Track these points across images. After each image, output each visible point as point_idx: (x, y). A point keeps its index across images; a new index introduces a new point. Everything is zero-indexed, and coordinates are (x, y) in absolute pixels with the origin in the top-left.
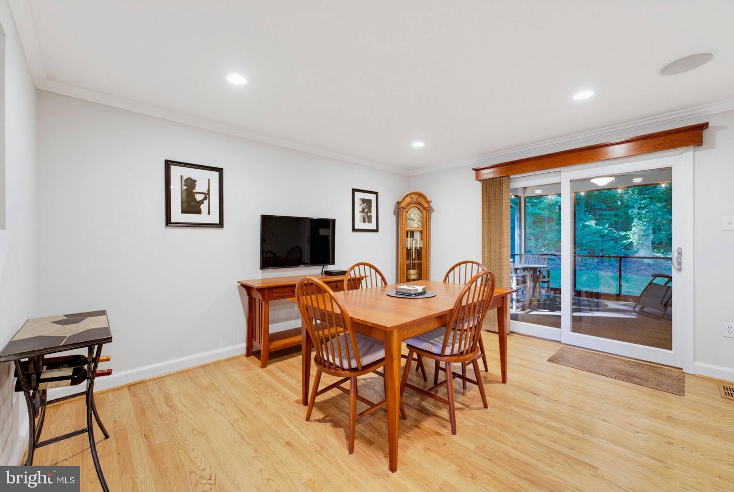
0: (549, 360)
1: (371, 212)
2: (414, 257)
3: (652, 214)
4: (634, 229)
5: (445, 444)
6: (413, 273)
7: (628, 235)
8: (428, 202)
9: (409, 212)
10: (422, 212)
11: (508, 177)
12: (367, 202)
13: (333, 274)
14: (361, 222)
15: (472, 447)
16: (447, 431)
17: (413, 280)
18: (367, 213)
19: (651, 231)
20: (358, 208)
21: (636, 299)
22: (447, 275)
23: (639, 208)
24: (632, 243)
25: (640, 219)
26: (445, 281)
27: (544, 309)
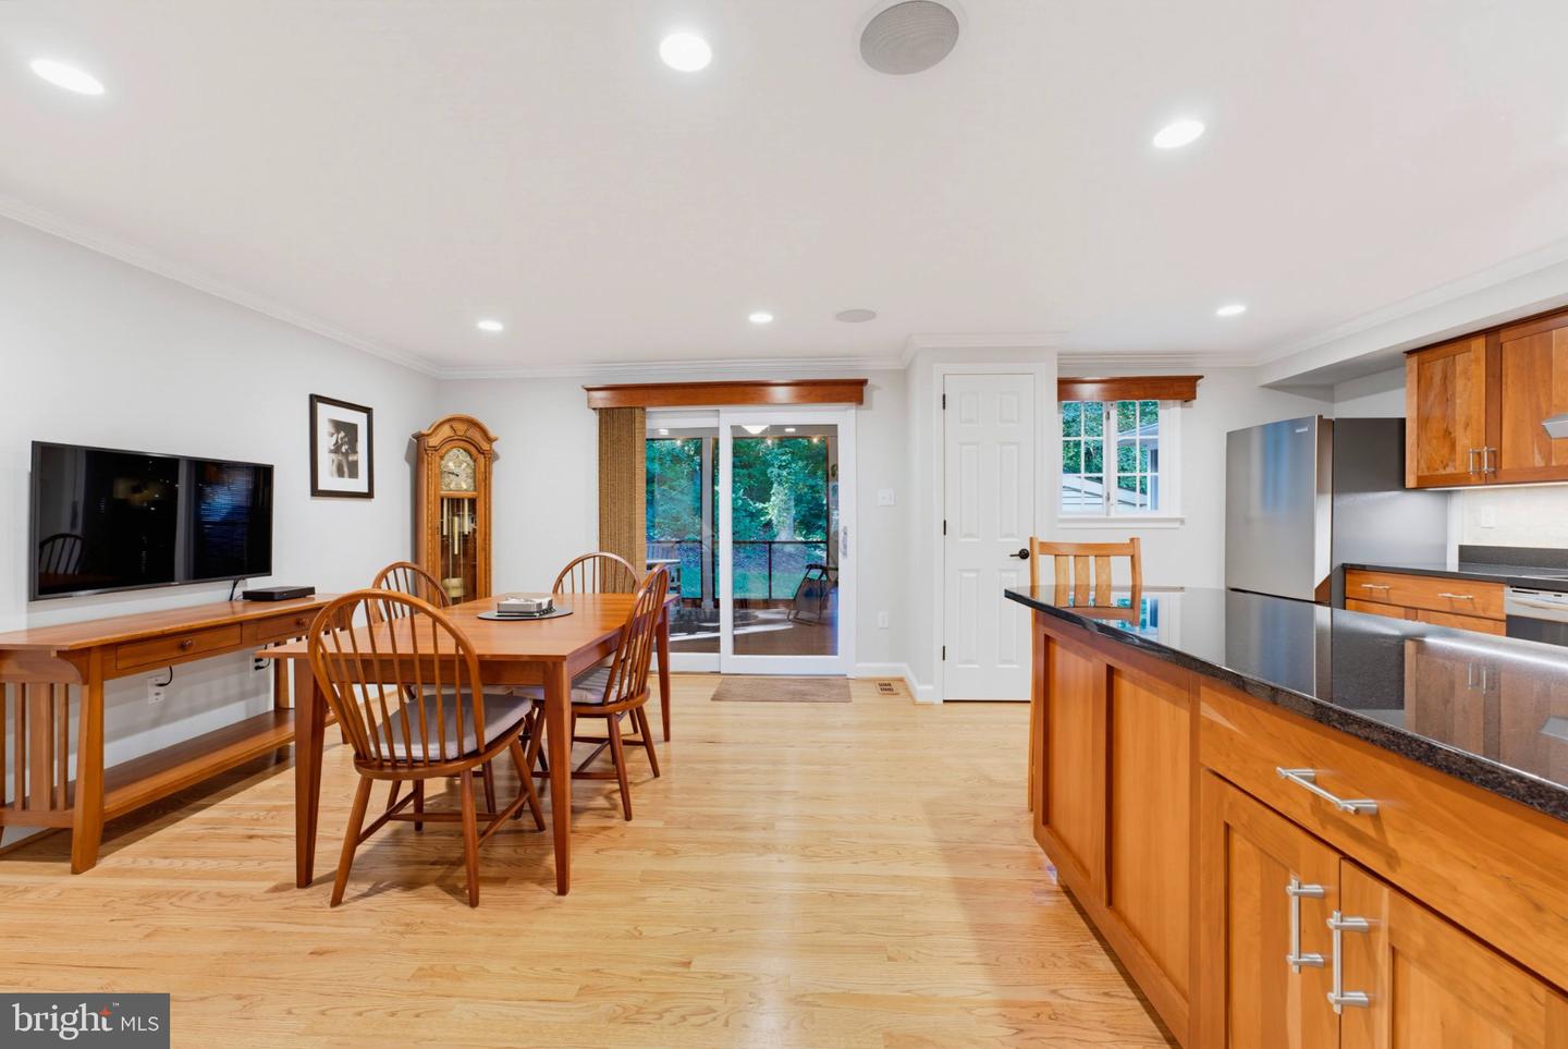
0: (713, 699)
1: (355, 452)
2: (456, 552)
3: (793, 478)
4: (773, 498)
5: (622, 836)
6: (455, 585)
7: (766, 508)
8: (490, 440)
9: (446, 458)
10: (475, 461)
11: (643, 409)
12: (349, 430)
13: (276, 597)
14: (332, 475)
15: (660, 824)
16: (617, 820)
17: (456, 601)
18: (346, 454)
19: (792, 503)
20: (326, 441)
21: (787, 603)
22: (560, 580)
23: (779, 468)
24: (770, 521)
25: (780, 484)
26: (555, 591)
27: (680, 632)
